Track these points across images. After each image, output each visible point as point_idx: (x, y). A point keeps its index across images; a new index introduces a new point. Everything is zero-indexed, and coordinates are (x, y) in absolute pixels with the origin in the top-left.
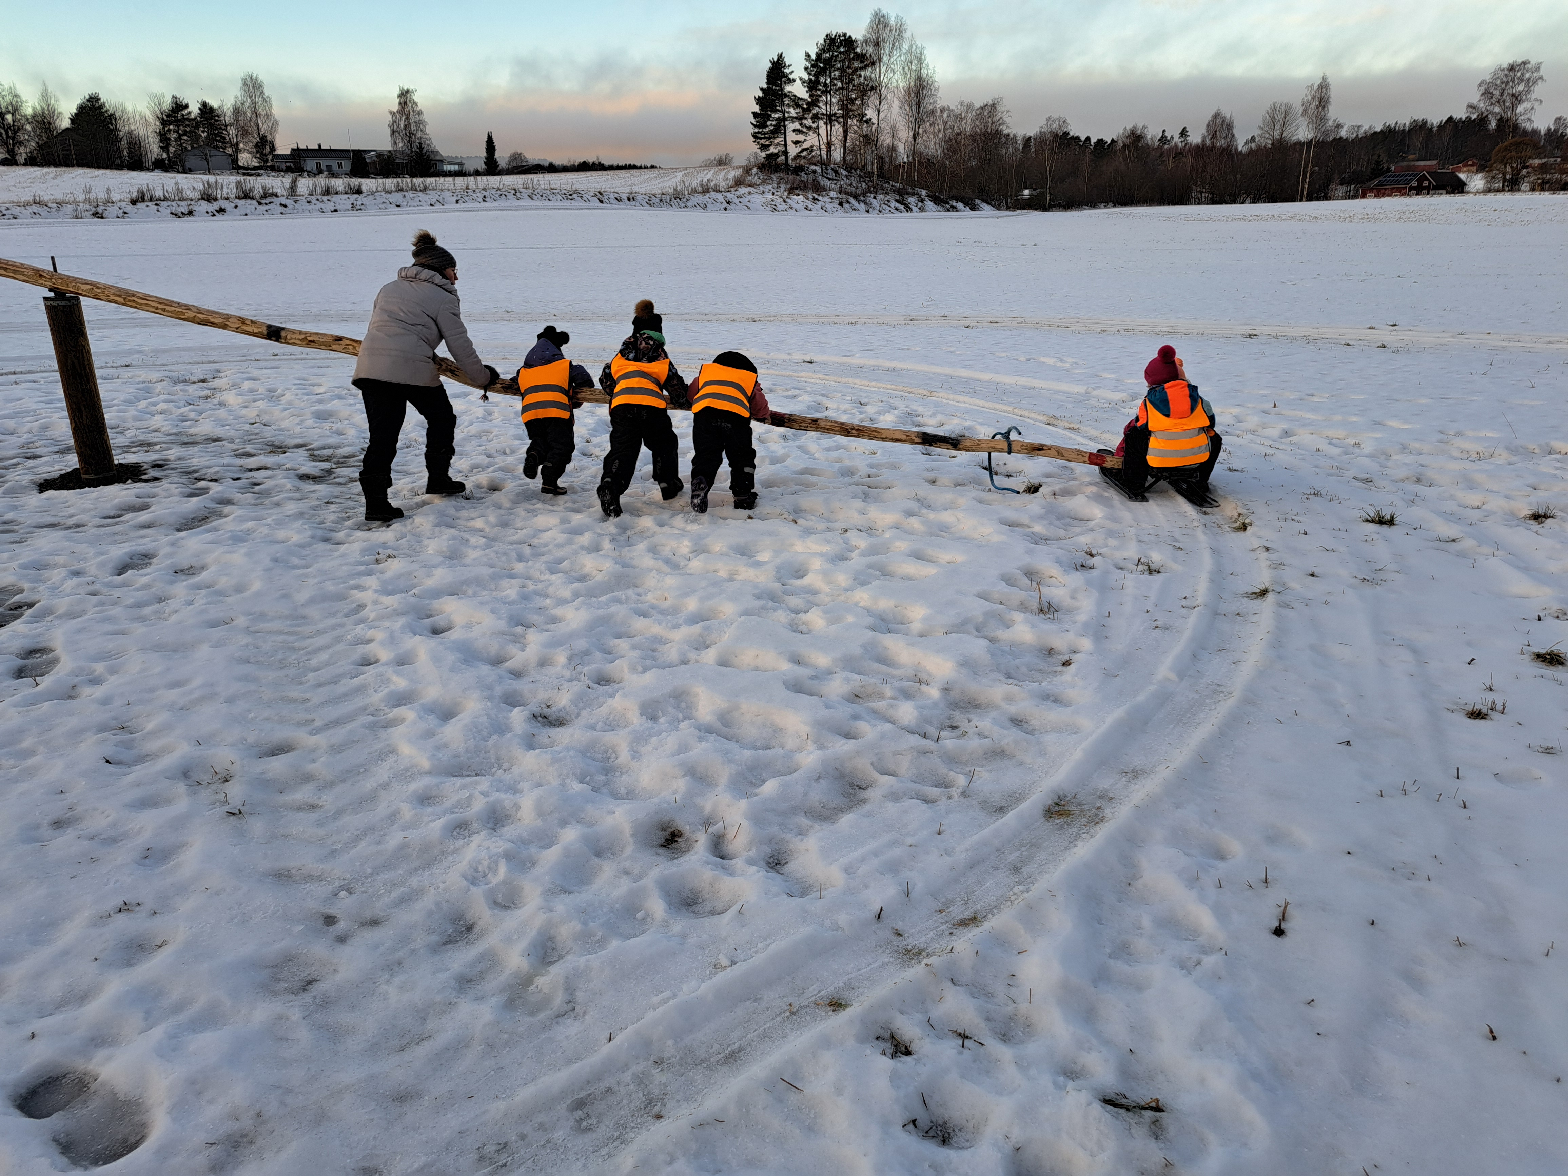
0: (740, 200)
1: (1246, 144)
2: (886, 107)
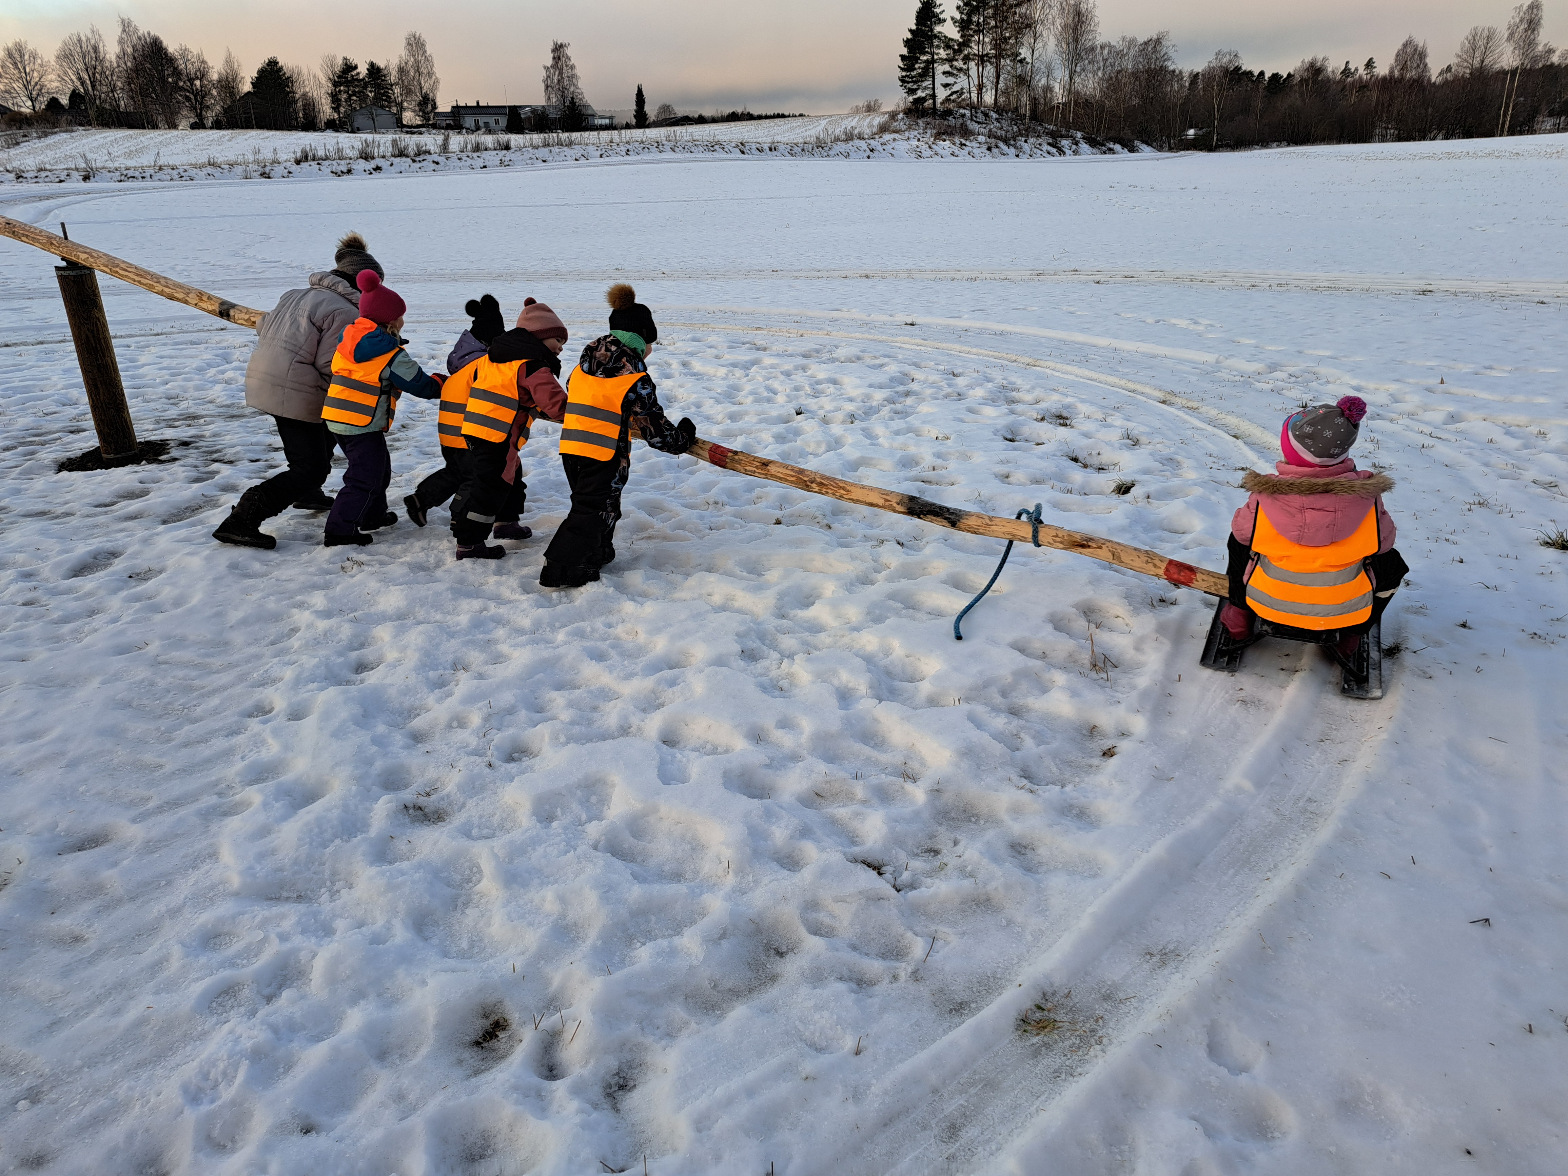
0: (884, 147)
1: (1440, 74)
2: (1041, 45)
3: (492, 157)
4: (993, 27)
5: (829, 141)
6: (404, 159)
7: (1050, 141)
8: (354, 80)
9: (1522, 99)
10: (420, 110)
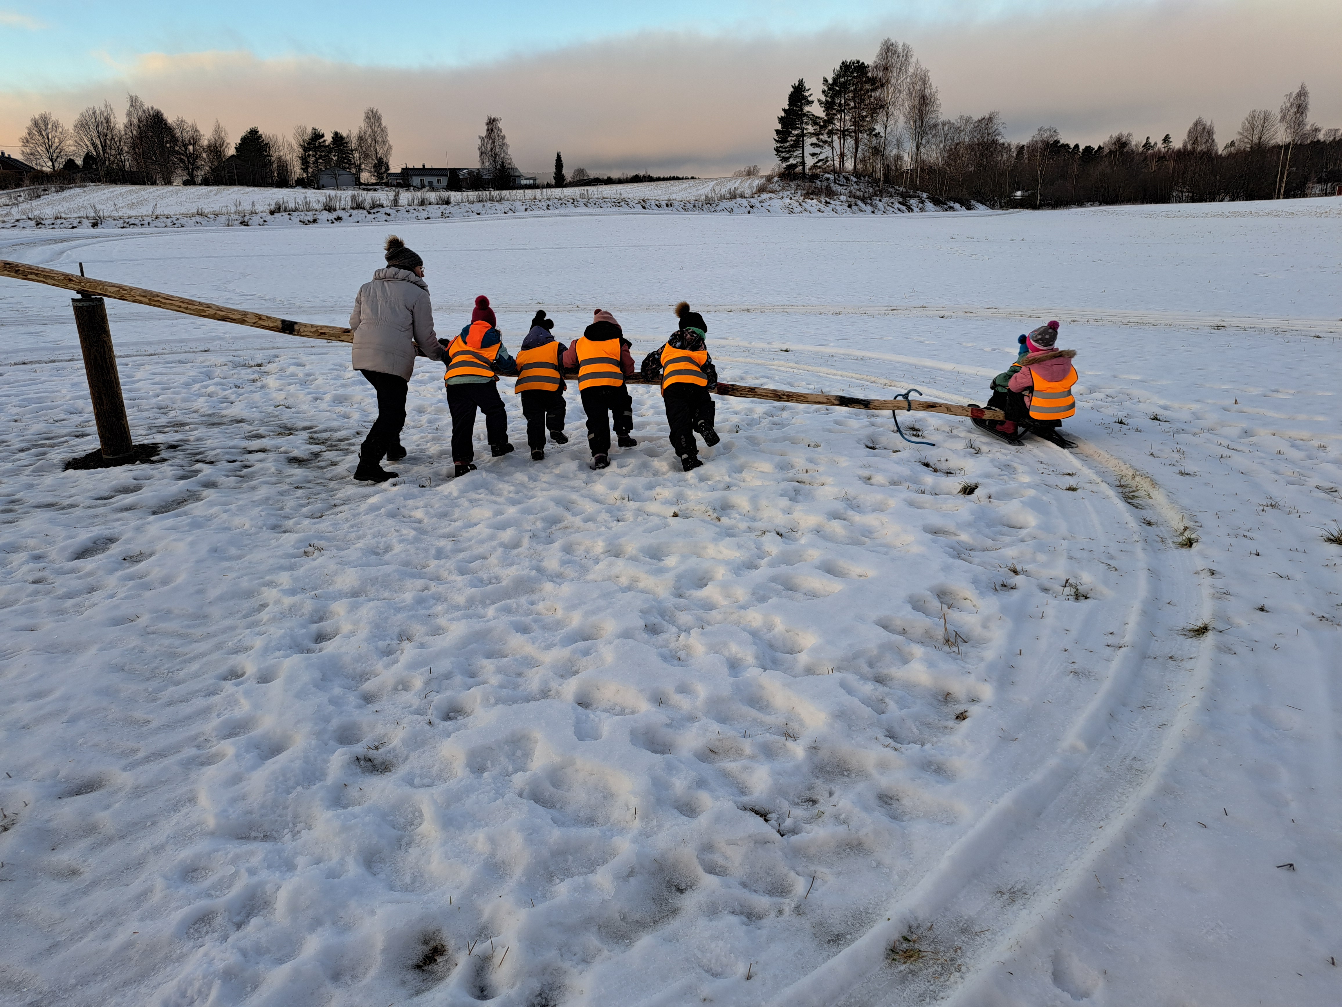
0: (762, 204)
1: (1225, 148)
2: (893, 122)
3: (435, 210)
4: (852, 108)
5: (716, 199)
6: (361, 211)
7: (901, 200)
8: (321, 146)
9: (1294, 169)
10: (375, 171)
